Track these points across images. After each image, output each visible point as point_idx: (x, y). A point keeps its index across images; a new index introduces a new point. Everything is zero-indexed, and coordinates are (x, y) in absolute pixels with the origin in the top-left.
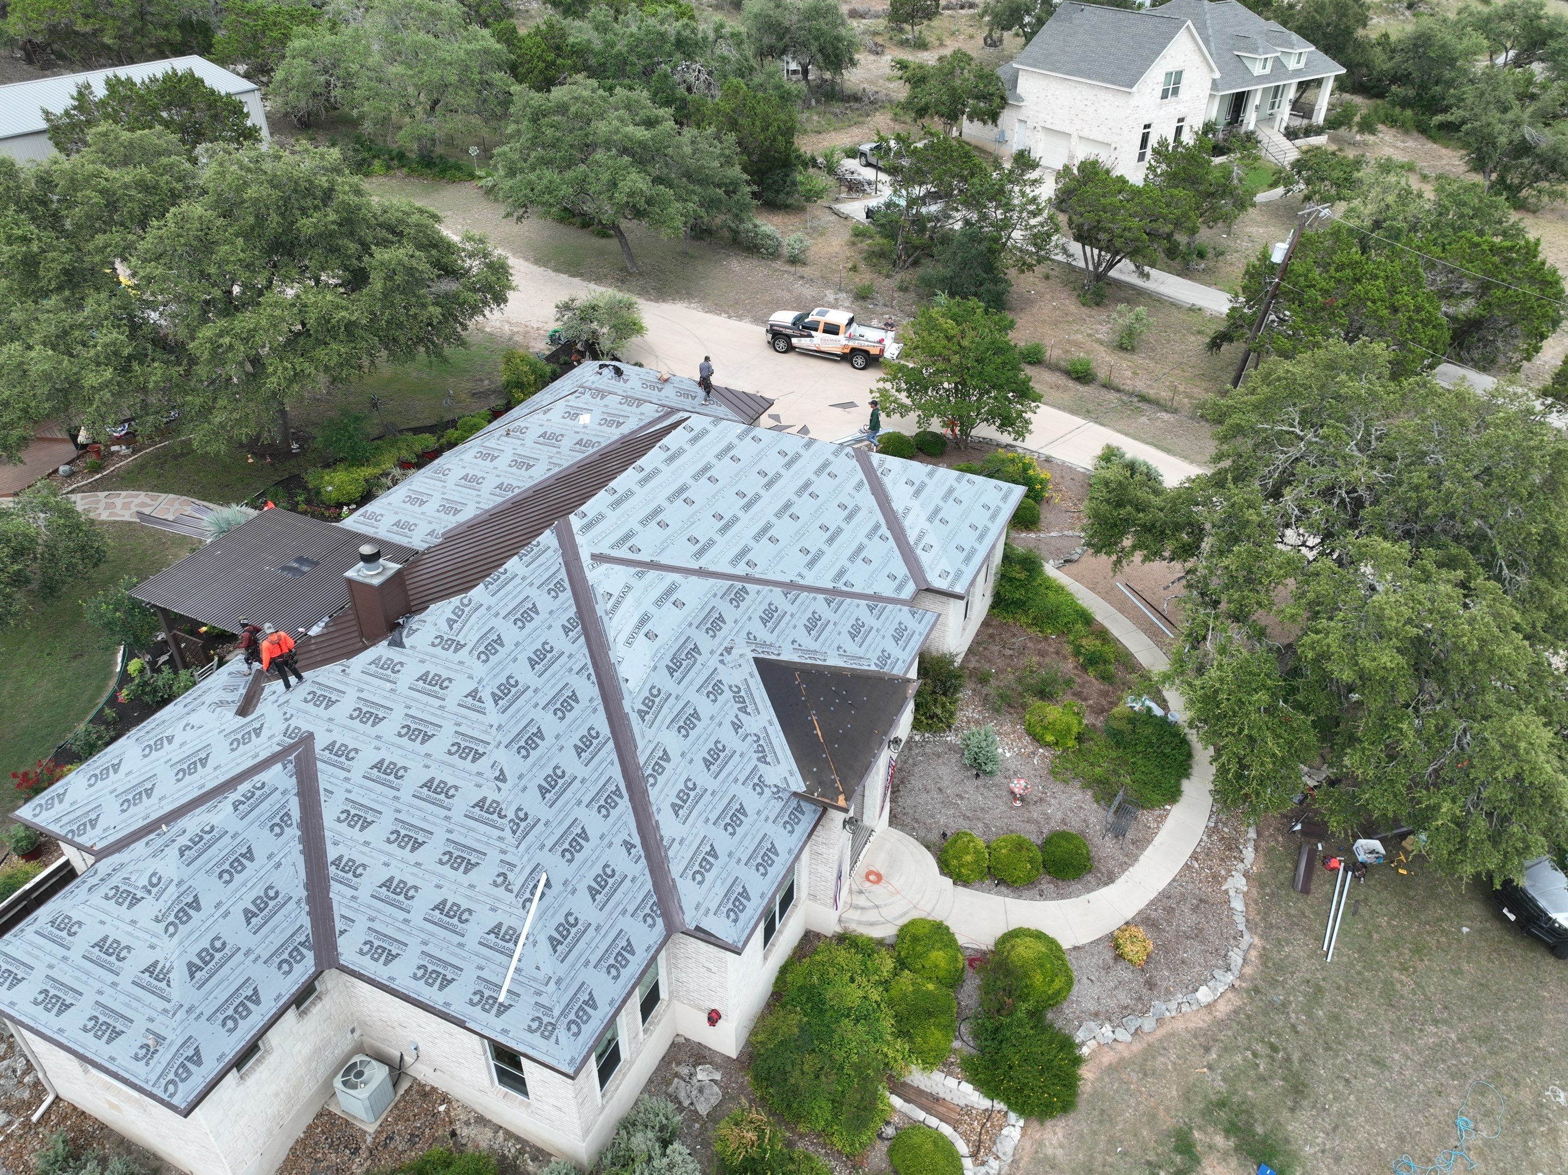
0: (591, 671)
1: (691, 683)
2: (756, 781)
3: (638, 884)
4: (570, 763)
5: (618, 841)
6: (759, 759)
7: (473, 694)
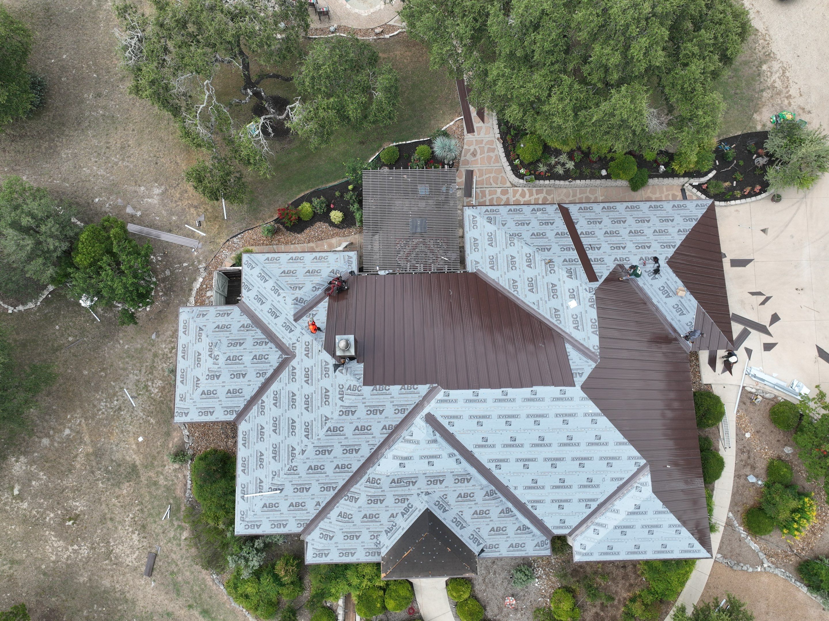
0: (375, 448)
1: (395, 491)
2: (375, 535)
3: (308, 515)
4: (329, 468)
5: (317, 500)
6: (386, 531)
7: (327, 419)
